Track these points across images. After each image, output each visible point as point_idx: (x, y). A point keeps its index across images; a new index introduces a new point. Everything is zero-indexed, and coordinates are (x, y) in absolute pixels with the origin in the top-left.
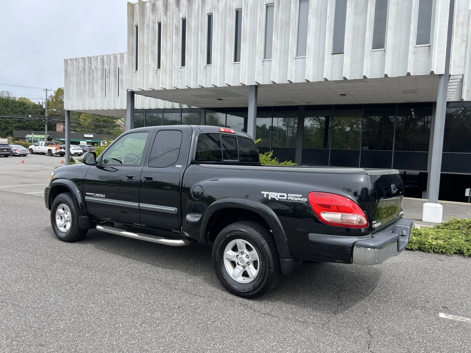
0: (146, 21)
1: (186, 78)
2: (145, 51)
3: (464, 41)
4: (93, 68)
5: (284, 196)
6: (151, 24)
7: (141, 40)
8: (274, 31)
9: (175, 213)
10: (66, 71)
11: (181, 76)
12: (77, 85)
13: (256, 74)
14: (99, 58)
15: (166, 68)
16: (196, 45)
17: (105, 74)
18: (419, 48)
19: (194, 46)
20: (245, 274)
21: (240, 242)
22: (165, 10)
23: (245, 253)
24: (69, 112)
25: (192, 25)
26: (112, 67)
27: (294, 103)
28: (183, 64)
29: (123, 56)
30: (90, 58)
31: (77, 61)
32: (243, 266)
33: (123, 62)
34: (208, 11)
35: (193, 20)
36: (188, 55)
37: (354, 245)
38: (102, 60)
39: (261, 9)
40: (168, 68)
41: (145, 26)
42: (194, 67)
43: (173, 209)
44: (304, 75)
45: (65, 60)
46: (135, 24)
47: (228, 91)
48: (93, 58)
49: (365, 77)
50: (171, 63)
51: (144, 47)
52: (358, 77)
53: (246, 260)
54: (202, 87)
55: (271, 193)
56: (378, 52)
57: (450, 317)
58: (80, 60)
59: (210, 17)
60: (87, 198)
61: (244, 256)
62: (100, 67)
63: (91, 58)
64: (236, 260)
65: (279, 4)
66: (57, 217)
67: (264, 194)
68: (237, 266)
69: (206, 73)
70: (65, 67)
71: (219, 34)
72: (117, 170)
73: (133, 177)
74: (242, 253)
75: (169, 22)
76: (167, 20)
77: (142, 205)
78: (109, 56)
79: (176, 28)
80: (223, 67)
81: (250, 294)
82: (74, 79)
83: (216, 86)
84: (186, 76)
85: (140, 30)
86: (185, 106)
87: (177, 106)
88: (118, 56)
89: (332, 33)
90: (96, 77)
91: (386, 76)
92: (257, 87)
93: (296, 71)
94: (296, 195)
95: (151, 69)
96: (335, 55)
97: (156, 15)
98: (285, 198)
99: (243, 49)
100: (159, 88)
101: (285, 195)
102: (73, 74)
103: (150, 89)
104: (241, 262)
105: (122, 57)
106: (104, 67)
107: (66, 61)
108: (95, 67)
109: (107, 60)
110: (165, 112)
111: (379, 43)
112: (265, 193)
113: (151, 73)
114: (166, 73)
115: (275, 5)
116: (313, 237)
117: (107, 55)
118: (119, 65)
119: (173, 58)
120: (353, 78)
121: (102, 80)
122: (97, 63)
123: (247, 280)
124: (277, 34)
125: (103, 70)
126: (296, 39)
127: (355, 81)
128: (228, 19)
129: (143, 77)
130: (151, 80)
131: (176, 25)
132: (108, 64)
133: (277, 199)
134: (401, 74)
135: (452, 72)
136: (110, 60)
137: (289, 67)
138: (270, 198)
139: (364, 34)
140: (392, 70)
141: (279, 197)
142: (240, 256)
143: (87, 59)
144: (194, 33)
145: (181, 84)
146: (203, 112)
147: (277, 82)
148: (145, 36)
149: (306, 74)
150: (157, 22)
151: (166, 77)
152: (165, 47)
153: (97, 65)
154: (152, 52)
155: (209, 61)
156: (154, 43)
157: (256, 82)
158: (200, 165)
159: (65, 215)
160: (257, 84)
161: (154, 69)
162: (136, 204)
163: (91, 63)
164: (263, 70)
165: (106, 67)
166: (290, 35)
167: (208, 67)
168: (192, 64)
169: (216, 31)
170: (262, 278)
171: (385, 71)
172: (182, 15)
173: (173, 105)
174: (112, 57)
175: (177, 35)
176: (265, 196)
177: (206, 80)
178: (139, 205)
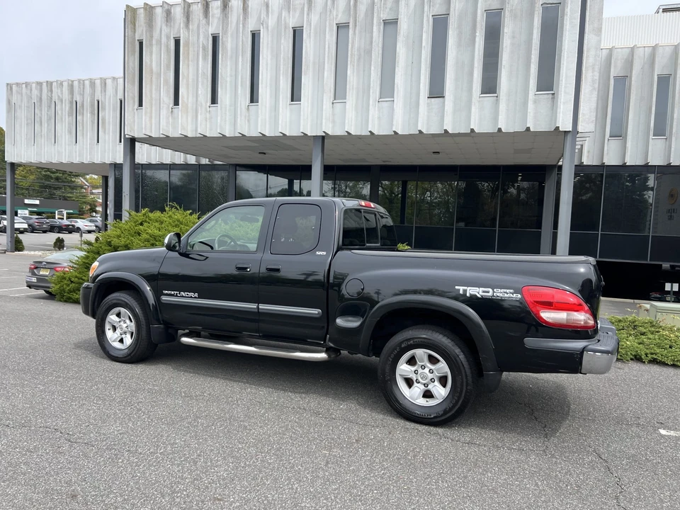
0: (156, 34)
1: (219, 121)
2: (154, 79)
3: (594, 89)
4: (55, 97)
5: (488, 292)
6: (164, 40)
7: (148, 61)
8: (349, 62)
9: (318, 316)
10: (9, 102)
11: (211, 118)
12: (27, 124)
13: (324, 121)
14: (65, 84)
15: (187, 105)
16: (234, 73)
17: (76, 109)
18: (541, 96)
19: (231, 76)
20: (428, 395)
21: (420, 353)
22: (185, 20)
23: (428, 367)
24: (12, 165)
25: (227, 45)
26: (88, 99)
27: (367, 162)
28: (214, 100)
29: (105, 84)
30: (50, 84)
31: (29, 87)
32: (424, 385)
33: (105, 91)
34: (252, 26)
35: (229, 40)
36: (222, 89)
37: (584, 349)
38: (71, 87)
39: (331, 30)
40: (189, 105)
41: (154, 42)
42: (230, 106)
43: (315, 312)
44: (392, 125)
45: (8, 84)
46: (137, 39)
47: (281, 142)
48: (54, 84)
49: (472, 130)
50: (195, 99)
51: (152, 73)
52: (464, 129)
53: (430, 376)
54: (243, 135)
55: (469, 288)
56: (489, 99)
57: (672, 433)
58: (34, 85)
59: (255, 36)
60: (164, 298)
61: (427, 370)
62: (66, 96)
63: (52, 83)
64: (414, 377)
65: (356, 26)
66: (107, 326)
67: (459, 290)
68: (415, 384)
69: (249, 116)
70: (7, 96)
71: (269, 62)
72: (207, 258)
73: (247, 268)
74: (423, 367)
75: (193, 39)
76: (189, 36)
77: (262, 306)
78: (82, 82)
79: (204, 49)
80: (275, 108)
81: (439, 419)
82: (22, 114)
83: (264, 135)
84: (219, 118)
85: (146, 47)
86: (205, 161)
87: (192, 160)
88: (98, 82)
89: (429, 70)
90: (60, 112)
91: (500, 130)
92: (323, 138)
93: (379, 118)
94: (505, 290)
95: (165, 106)
96: (433, 100)
97: (171, 26)
98: (490, 294)
99: (304, 84)
100: (177, 135)
101: (490, 290)
102: (20, 107)
103: (162, 136)
104: (422, 378)
105: (103, 85)
106: (73, 98)
107: (9, 86)
108: (59, 96)
109: (79, 87)
110: (173, 169)
111: (490, 87)
112: (461, 289)
113: (164, 112)
114: (187, 112)
115: (351, 26)
116: (531, 342)
117: (79, 81)
118: (98, 96)
119: (200, 92)
120: (456, 132)
121: (70, 118)
122: (62, 91)
123: (431, 403)
124: (354, 66)
125: (71, 103)
126: (379, 73)
127: (459, 135)
128: (282, 41)
129: (151, 117)
130: (163, 123)
131: (203, 44)
132: (80, 94)
133: (479, 296)
134: (519, 128)
135: (580, 129)
136: (84, 88)
137: (371, 113)
138: (468, 295)
139: (471, 74)
140: (507, 124)
141: (481, 293)
142: (420, 371)
143: (45, 84)
144: (231, 57)
145: (211, 129)
146: (232, 170)
147: (353, 133)
148: (154, 56)
149: (395, 123)
150: (172, 38)
151: (187, 118)
152: (186, 74)
153: (62, 94)
154: (166, 82)
155: (254, 98)
156: (168, 67)
157: (324, 132)
158: (353, 251)
159: (122, 323)
160: (324, 134)
161: (169, 106)
162: (254, 306)
163: (51, 91)
164: (333, 115)
165: (77, 98)
166: (372, 68)
167: (253, 107)
168: (228, 103)
169: (265, 56)
170: (456, 398)
171: (500, 124)
172: (212, 30)
173: (186, 158)
174: (87, 83)
175: (205, 58)
176: (461, 292)
177: (249, 126)
178: (258, 307)
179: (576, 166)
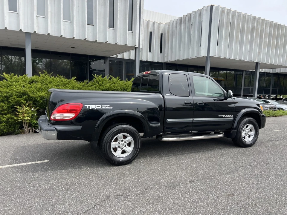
18: (129, 33)
49: (107, 42)
52: (102, 41)
56: (112, 30)
91: (117, 43)
149: (75, 33)
157: (35, 31)
164: (38, 23)
179: (140, 61)
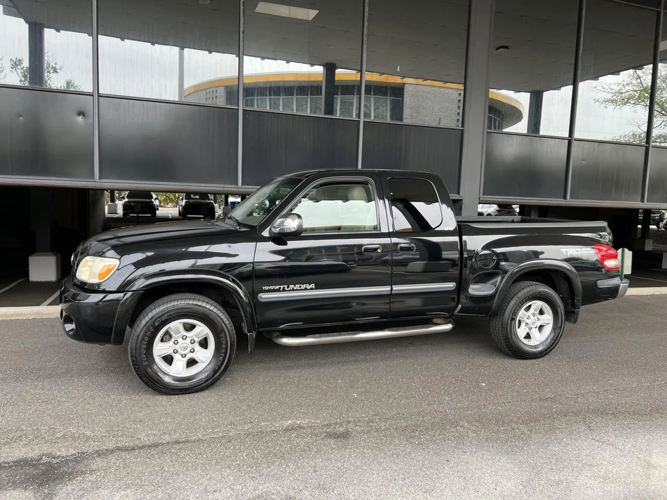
43: (451, 285)
55: (568, 250)
60: (264, 296)
74: (534, 315)
77: (396, 288)
94: (587, 249)
101: (579, 250)
112: (564, 251)
116: (601, 283)
138: (569, 255)
141: (575, 253)
162: (384, 289)
176: (564, 254)
178: (392, 288)
